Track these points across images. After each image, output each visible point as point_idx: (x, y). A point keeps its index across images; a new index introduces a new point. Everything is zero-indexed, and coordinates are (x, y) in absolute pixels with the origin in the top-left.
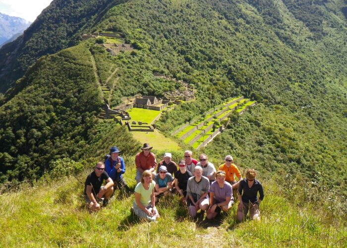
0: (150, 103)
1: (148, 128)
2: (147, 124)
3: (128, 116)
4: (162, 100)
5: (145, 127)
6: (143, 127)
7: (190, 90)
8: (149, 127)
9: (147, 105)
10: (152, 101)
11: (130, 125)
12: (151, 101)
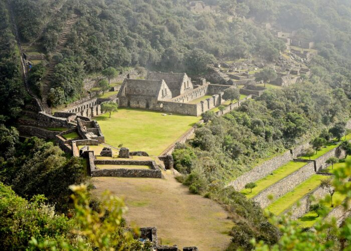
0: (169, 93)
1: (146, 168)
2: (144, 154)
3: (97, 133)
4: (206, 84)
5: (137, 163)
6: (131, 163)
7: (298, 53)
8: (150, 164)
9: (160, 98)
10: (175, 89)
11: (92, 160)
12: (171, 88)
